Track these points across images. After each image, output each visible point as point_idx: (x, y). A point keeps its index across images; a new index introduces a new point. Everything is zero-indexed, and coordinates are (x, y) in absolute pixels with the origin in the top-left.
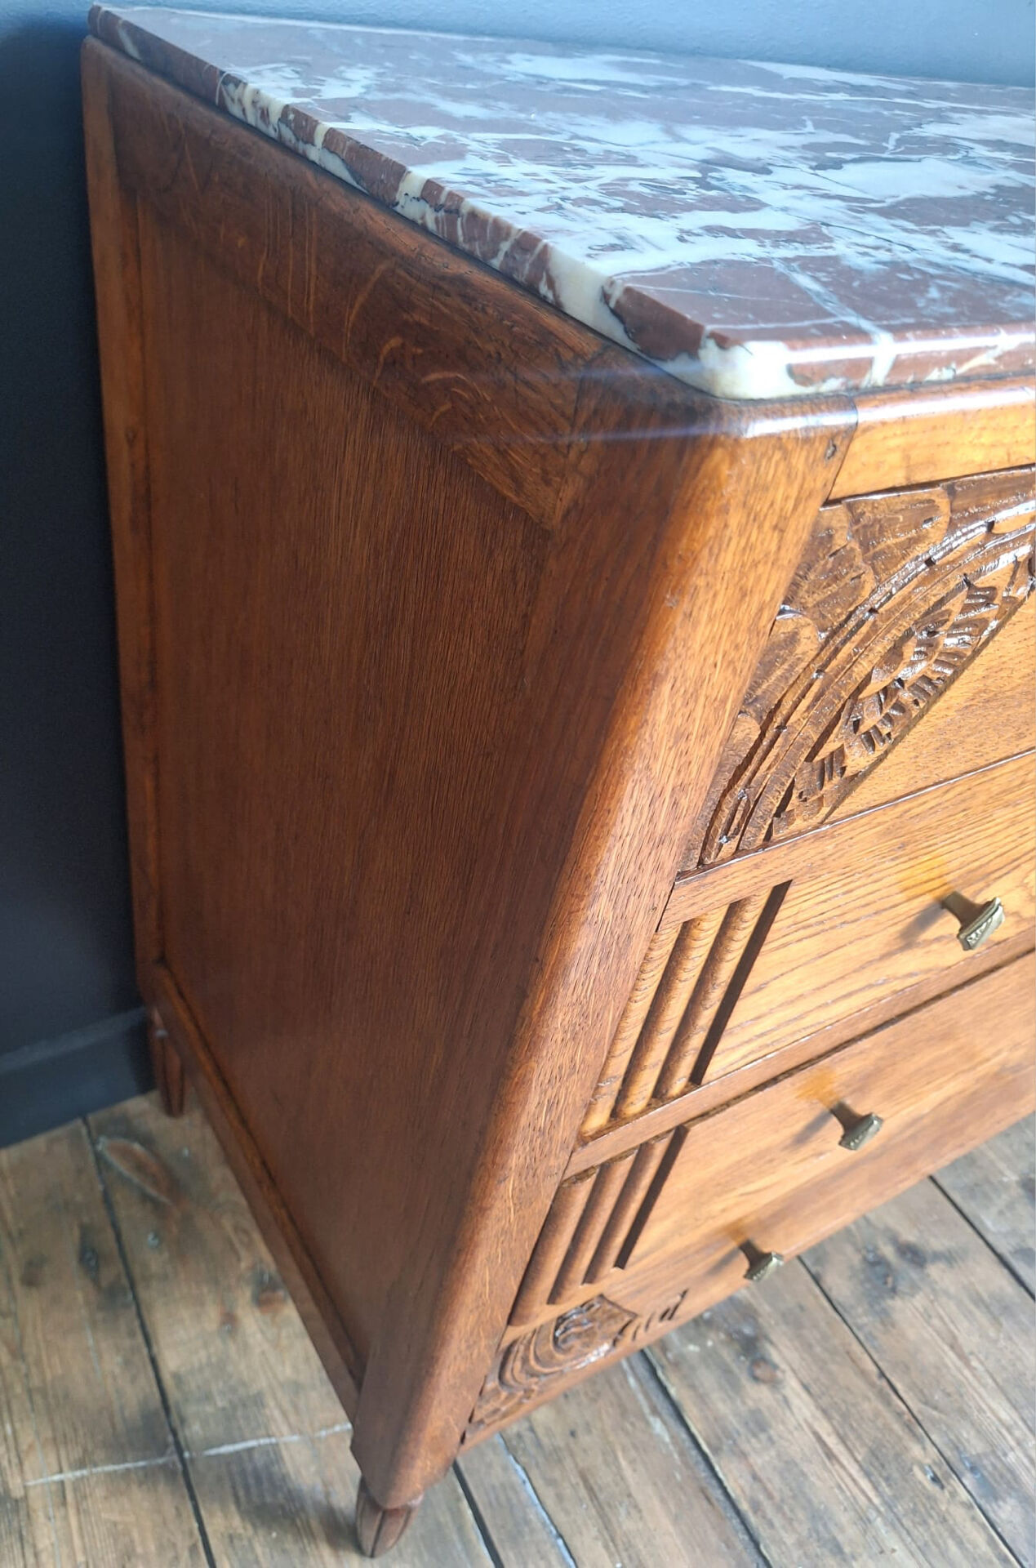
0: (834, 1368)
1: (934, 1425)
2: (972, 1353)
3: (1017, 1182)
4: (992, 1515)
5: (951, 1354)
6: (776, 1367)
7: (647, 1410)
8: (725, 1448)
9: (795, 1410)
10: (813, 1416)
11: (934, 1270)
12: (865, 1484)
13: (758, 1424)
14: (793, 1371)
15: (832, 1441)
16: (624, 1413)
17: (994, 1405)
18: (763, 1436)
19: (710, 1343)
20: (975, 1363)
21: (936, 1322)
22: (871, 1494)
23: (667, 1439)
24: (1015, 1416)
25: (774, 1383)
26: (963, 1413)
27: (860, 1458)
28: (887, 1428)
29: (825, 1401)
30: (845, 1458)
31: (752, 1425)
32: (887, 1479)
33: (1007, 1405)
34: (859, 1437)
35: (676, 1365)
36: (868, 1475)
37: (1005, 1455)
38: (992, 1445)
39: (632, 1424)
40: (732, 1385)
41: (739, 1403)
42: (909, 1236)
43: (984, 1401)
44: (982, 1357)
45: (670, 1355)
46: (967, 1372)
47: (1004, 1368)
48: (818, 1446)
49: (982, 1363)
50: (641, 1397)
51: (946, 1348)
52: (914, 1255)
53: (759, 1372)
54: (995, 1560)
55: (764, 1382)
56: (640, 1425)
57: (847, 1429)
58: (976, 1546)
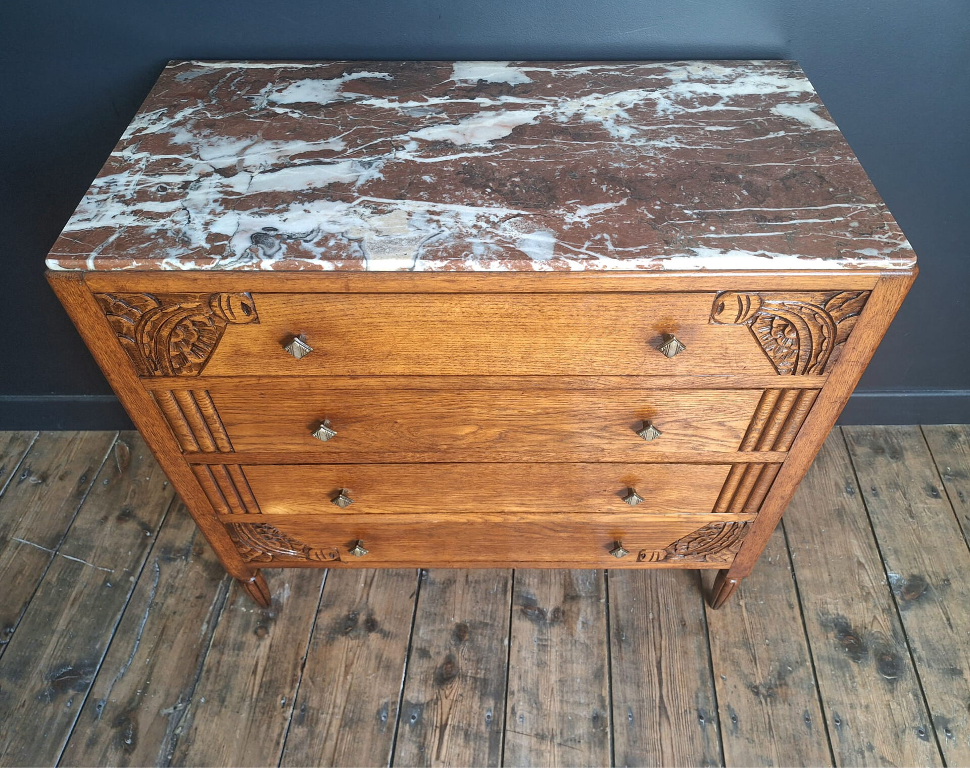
0: (289, 646)
1: (305, 687)
2: (352, 673)
3: (457, 623)
4: (291, 728)
5: (343, 669)
6: (268, 633)
7: (206, 620)
8: (218, 647)
9: (258, 650)
10: (263, 657)
11: (373, 636)
12: (256, 689)
13: (239, 647)
14: (273, 639)
15: (260, 669)
16: (198, 616)
17: (338, 695)
18: (236, 652)
19: (252, 611)
20: (349, 677)
21: (351, 654)
22: (255, 693)
23: (203, 633)
24: (343, 705)
25: (260, 638)
26: (322, 691)
27: (264, 679)
28: (285, 678)
29: (272, 655)
30: (258, 678)
31: (236, 646)
32: (266, 692)
33: (344, 698)
34: (271, 674)
35: (231, 611)
36: (261, 686)
37: (322, 714)
38: (321, 707)
39: (197, 622)
40: (245, 628)
41: (240, 637)
42: (378, 617)
43: (337, 690)
44: (355, 677)
45: (232, 607)
46: (341, 678)
47: (360, 686)
48: (253, 668)
49: (352, 679)
50: (209, 615)
51: (343, 665)
52: (371, 625)
53: (260, 631)
54: (274, 741)
55: (258, 635)
56: (199, 623)
57: (270, 669)
58: (273, 732)
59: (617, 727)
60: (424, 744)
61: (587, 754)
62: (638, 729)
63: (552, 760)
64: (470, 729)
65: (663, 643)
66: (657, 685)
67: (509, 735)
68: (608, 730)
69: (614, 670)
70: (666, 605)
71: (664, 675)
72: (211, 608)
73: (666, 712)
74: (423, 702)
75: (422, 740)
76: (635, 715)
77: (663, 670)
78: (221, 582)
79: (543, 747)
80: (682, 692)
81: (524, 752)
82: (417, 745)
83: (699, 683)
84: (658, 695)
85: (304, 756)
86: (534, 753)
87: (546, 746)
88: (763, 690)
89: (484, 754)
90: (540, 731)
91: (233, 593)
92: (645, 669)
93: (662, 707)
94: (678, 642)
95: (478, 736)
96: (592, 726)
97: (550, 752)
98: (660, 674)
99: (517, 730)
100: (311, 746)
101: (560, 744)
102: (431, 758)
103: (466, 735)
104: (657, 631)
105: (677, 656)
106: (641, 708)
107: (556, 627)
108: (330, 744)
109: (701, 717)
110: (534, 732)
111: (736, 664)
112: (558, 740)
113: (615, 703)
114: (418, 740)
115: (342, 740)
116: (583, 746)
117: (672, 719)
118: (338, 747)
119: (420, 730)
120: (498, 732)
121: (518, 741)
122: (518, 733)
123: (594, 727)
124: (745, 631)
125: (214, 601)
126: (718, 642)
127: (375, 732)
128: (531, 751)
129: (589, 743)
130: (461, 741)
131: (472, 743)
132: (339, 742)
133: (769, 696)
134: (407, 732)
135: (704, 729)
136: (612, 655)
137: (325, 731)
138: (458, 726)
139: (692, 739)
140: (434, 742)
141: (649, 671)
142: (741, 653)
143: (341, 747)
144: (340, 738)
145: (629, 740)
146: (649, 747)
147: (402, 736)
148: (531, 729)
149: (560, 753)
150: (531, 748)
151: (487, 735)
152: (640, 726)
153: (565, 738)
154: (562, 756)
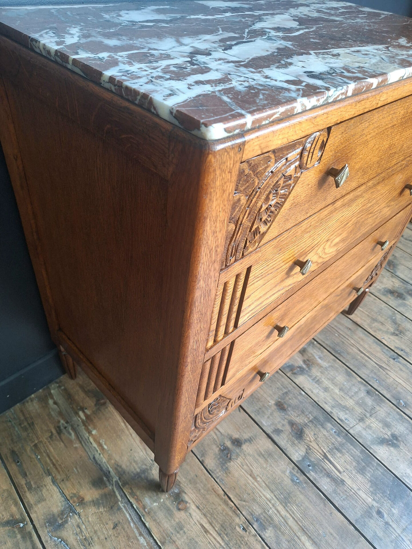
0: (208, 496)
1: (243, 508)
2: (258, 475)
3: (274, 404)
4: (263, 536)
5: (251, 478)
6: (187, 502)
7: (137, 535)
8: (167, 541)
9: (194, 518)
10: (200, 518)
11: (244, 447)
12: (219, 539)
13: (180, 527)
14: (194, 502)
15: (207, 526)
16: (129, 538)
17: (265, 493)
18: (181, 532)
19: (162, 500)
20: (259, 479)
21: (245, 467)
22: (221, 542)
23: (145, 544)
24: (272, 495)
25: (186, 509)
26: (254, 500)
27: (217, 529)
28: (227, 514)
29: (205, 511)
30: (212, 531)
31: (177, 529)
32: (226, 535)
33: (269, 491)
34: (217, 521)
35: (149, 513)
36: (220, 535)
37: (268, 511)
38: (264, 509)
39: (132, 542)
40: (170, 514)
41: (173, 521)
42: (236, 436)
43: (261, 492)
44: (261, 476)
45: (146, 510)
46: (256, 484)
47: (269, 478)
48: (202, 529)
49: (261, 478)
50: (135, 530)
51: (249, 476)
52: (237, 443)
53: (180, 506)
55: (182, 510)
56: (135, 542)
57: (213, 520)
59: (378, 389)
60: (328, 473)
61: (382, 410)
62: (384, 383)
63: (376, 425)
64: (336, 445)
65: (352, 342)
66: (369, 360)
67: (351, 431)
68: (377, 393)
69: (351, 367)
70: (336, 326)
71: (366, 354)
72: (132, 524)
73: (384, 367)
74: (304, 454)
75: (325, 472)
76: (377, 378)
77: (364, 352)
78: (119, 503)
79: (367, 423)
80: (378, 355)
81: (364, 433)
82: (325, 476)
83: (379, 347)
84: (374, 363)
85: (287, 543)
86: (367, 429)
87: (368, 422)
88: (397, 332)
89: (353, 450)
90: (359, 418)
91: (137, 502)
92: (359, 357)
93: (381, 367)
94: (355, 337)
95: (342, 445)
96: (370, 397)
97: (371, 423)
98: (365, 355)
99: (351, 426)
100: (283, 534)
101: (371, 416)
102: (338, 476)
103: (337, 449)
104: (345, 339)
105: (362, 343)
106: (375, 374)
107: (312, 369)
108: (291, 521)
109: (394, 359)
110: (357, 421)
111: (380, 330)
112: (368, 415)
113: (366, 380)
114: (323, 474)
115: (293, 513)
116: (378, 408)
117: (388, 368)
118: (296, 519)
119: (319, 468)
120: (347, 435)
121: (357, 430)
122: (353, 427)
123: (372, 396)
124: (368, 315)
125: (129, 519)
126: (366, 326)
127: (303, 491)
128: (365, 430)
129: (378, 405)
130: (339, 455)
131: (343, 451)
132: (293, 516)
133: (401, 332)
134: (314, 476)
135: (399, 362)
136: (344, 362)
137: (281, 518)
138: (330, 449)
139: (401, 370)
140: (330, 468)
141: (361, 357)
142: (375, 324)
143: (297, 517)
144: (291, 513)
145: (387, 390)
146: (395, 386)
147: (315, 479)
148: (355, 420)
149: (375, 419)
150: (364, 428)
151: (345, 441)
152: (383, 381)
153: (369, 411)
154: (377, 420)
